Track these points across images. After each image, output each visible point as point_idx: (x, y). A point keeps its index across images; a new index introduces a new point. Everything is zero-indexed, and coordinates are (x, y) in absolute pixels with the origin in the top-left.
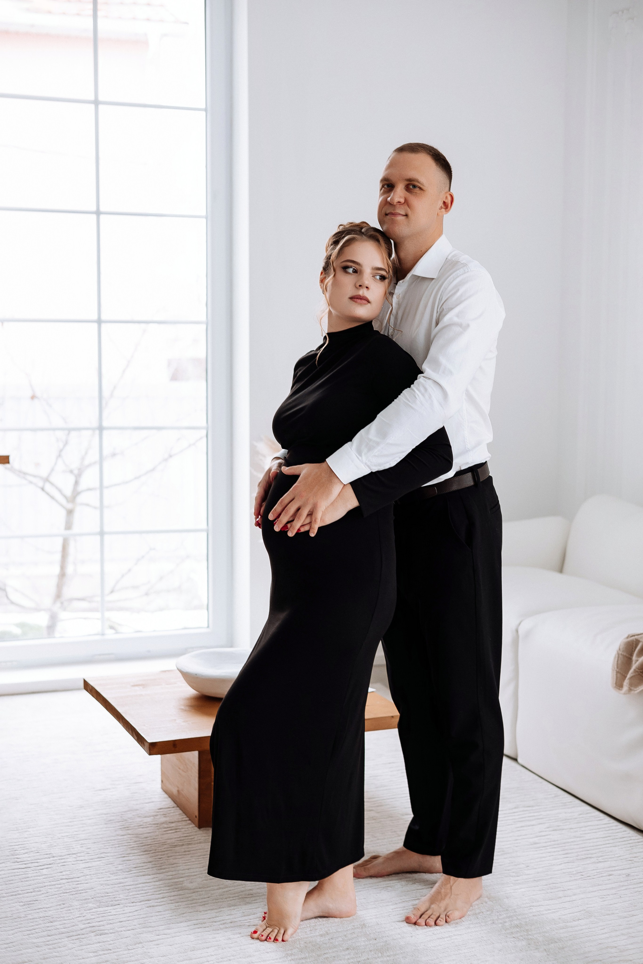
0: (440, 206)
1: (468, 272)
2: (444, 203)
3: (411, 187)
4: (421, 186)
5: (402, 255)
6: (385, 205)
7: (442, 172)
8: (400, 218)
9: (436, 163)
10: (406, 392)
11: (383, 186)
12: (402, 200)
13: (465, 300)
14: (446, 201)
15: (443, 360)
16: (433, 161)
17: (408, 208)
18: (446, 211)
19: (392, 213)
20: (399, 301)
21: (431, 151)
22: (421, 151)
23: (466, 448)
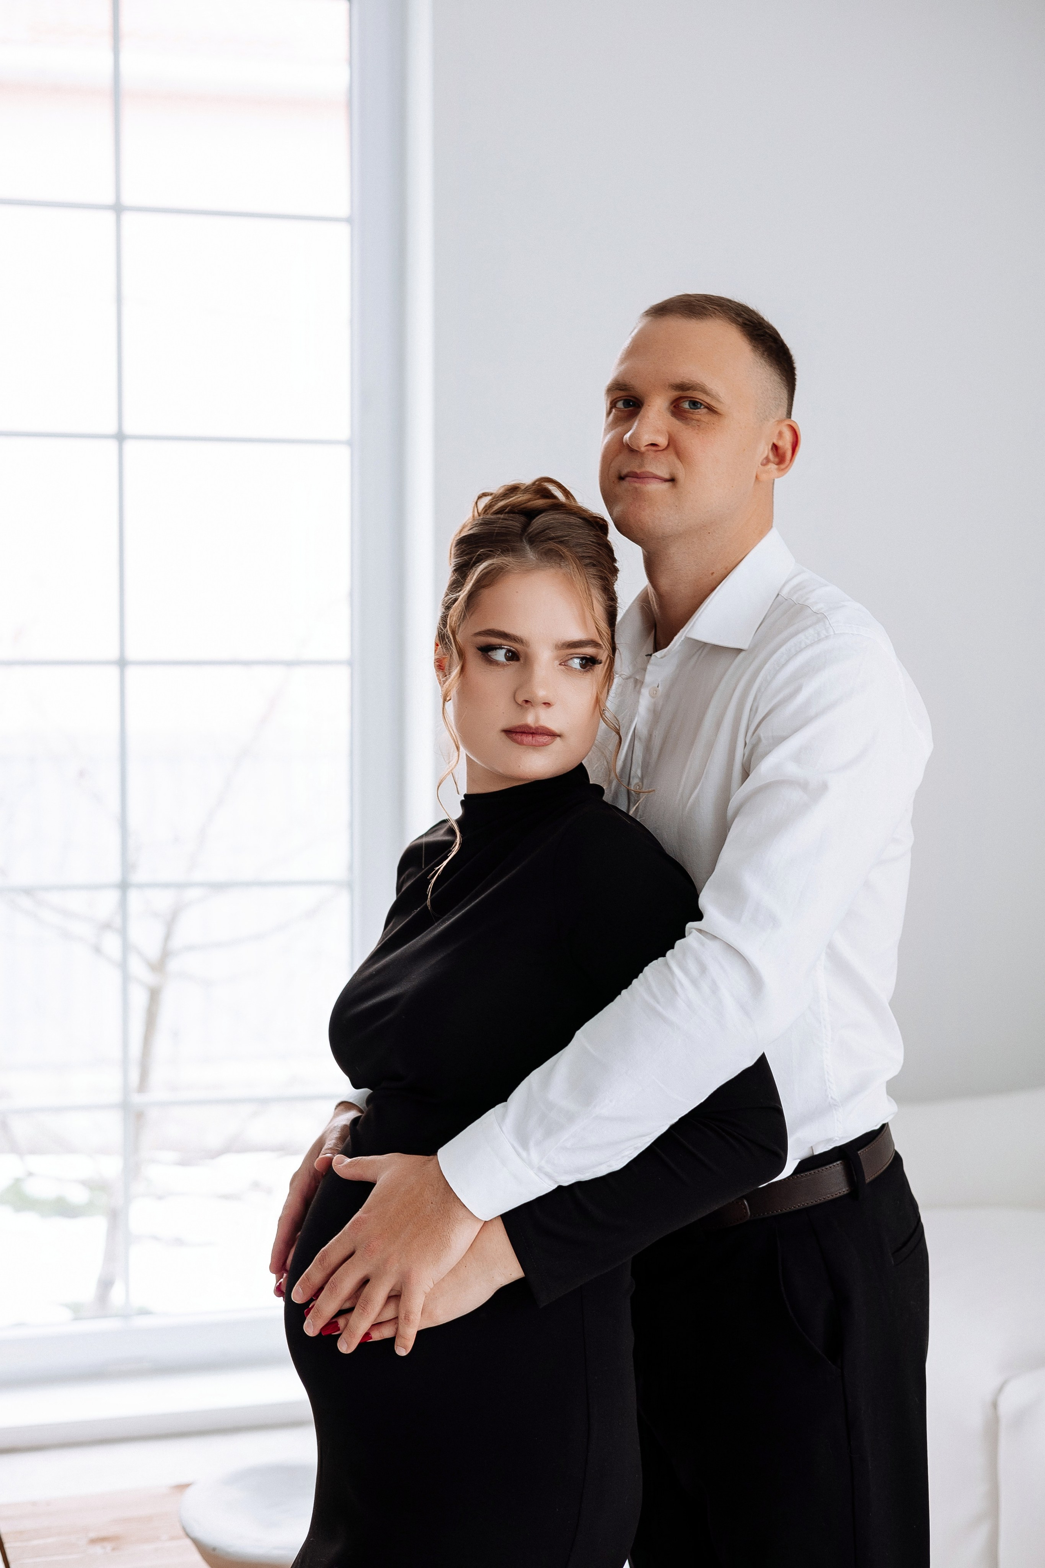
0: (765, 455)
1: (827, 637)
2: (775, 447)
3: (686, 405)
4: (713, 403)
5: (665, 583)
6: (617, 455)
7: (768, 368)
8: (655, 488)
9: (754, 346)
10: (652, 970)
11: (613, 405)
12: (662, 441)
13: (817, 716)
14: (780, 444)
15: (752, 884)
16: (745, 339)
17: (677, 461)
18: (779, 470)
19: (636, 473)
20: (655, 704)
21: (739, 315)
22: (715, 313)
23: (828, 1096)
